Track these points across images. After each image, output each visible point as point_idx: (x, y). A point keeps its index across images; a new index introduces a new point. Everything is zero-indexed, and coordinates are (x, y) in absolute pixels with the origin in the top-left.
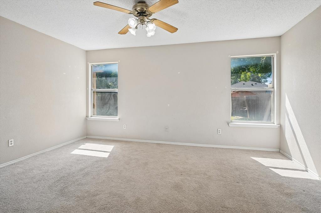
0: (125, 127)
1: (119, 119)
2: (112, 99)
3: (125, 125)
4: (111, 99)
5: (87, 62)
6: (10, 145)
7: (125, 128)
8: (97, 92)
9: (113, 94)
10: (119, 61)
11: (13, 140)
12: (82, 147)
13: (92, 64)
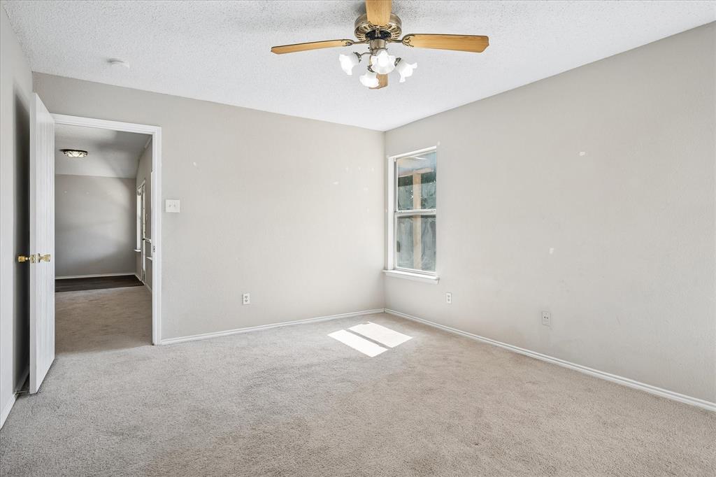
0: (449, 300)
1: (438, 279)
2: (428, 231)
3: (450, 294)
4: (426, 231)
5: (386, 153)
6: (245, 303)
7: (450, 302)
8: (422, 217)
9: (430, 220)
10: (439, 143)
11: (248, 295)
12: (358, 328)
13: (396, 157)
